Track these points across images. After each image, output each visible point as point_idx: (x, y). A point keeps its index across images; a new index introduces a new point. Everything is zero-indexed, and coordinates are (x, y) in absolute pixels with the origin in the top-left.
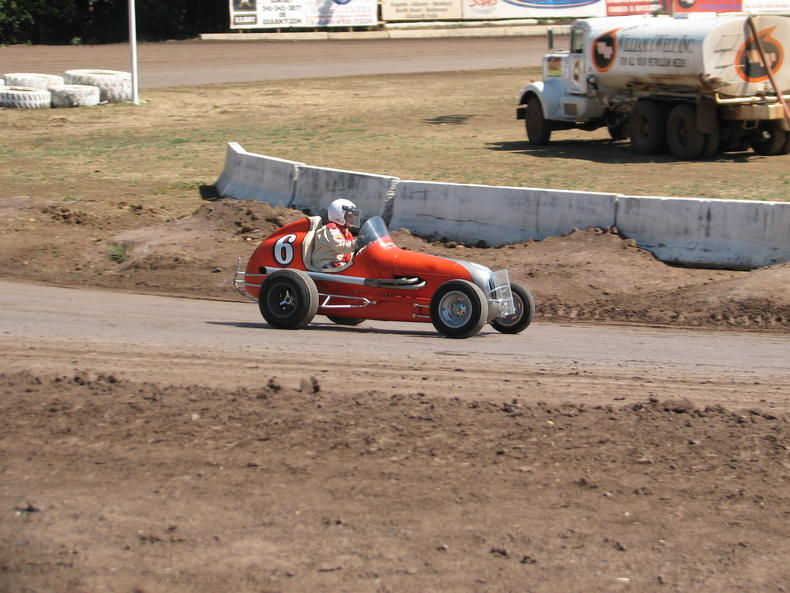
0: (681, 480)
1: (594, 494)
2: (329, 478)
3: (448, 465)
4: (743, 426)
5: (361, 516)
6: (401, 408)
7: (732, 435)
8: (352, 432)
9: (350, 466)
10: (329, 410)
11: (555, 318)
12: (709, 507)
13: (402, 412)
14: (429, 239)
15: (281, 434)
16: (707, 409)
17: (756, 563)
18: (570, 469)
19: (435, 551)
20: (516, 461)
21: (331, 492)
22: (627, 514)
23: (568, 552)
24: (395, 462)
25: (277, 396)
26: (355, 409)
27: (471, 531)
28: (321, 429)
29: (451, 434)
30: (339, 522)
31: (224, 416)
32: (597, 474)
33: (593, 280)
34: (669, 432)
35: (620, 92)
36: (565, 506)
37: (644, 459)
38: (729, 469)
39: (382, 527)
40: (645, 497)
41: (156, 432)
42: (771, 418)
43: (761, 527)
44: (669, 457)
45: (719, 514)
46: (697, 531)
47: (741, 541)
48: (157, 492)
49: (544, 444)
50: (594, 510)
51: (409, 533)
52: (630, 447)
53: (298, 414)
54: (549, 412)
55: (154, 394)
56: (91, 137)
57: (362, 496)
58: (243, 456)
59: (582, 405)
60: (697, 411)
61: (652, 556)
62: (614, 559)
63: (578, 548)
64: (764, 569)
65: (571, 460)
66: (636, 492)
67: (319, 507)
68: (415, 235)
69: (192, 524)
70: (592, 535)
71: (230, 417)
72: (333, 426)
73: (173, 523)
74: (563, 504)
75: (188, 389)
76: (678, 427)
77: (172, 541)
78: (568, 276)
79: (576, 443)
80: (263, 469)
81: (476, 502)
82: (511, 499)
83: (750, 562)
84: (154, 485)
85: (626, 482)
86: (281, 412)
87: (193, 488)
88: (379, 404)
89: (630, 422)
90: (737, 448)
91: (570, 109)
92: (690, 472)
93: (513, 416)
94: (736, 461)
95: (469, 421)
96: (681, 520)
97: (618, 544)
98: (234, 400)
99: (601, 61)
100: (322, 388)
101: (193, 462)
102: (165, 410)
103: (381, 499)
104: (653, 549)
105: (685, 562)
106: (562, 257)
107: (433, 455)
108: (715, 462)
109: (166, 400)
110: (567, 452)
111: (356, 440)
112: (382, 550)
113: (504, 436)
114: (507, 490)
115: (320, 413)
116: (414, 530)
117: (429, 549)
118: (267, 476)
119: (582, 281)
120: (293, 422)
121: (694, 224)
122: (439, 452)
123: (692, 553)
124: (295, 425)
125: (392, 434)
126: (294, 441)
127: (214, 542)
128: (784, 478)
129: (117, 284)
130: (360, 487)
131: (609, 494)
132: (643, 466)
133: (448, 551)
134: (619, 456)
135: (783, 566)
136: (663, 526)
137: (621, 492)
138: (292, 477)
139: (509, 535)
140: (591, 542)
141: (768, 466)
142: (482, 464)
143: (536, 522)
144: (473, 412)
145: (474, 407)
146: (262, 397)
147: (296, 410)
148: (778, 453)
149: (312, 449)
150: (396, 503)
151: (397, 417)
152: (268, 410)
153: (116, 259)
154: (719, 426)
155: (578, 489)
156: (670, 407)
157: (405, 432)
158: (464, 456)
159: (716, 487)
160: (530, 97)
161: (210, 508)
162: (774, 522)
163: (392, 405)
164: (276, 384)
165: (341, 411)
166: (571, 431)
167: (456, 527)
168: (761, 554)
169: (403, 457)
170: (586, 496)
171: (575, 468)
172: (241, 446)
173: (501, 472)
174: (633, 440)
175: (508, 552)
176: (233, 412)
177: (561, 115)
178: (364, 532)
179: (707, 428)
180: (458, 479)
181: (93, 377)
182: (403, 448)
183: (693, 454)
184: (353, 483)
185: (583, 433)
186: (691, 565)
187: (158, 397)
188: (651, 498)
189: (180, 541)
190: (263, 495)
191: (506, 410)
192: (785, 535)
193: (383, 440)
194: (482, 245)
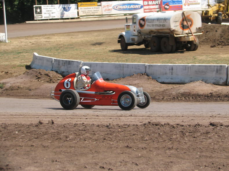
0: (156, 145)
1: (130, 150)
2: (55, 148)
3: (89, 143)
4: (174, 129)
5: (63, 159)
6: (77, 127)
7: (171, 131)
8: (63, 135)
9: (61, 145)
10: (56, 129)
12: (163, 152)
13: (77, 128)
15: (42, 136)
16: (165, 124)
17: (175, 167)
18: (125, 143)
19: (84, 168)
20: (109, 141)
21: (55, 152)
22: (140, 155)
23: (122, 166)
24: (74, 143)
25: (41, 126)
26: (64, 128)
27: (94, 162)
28: (53, 134)
29: (91, 134)
30: (56, 161)
31: (25, 132)
32: (132, 144)
34: (153, 131)
35: (147, 34)
36: (122, 154)
37: (145, 139)
38: (169, 141)
39: (69, 162)
40: (145, 150)
41: (5, 137)
42: (183, 126)
43: (177, 157)
44: (153, 138)
45: (166, 154)
46: (159, 159)
47: (171, 161)
48: (4, 155)
49: (117, 136)
50: (130, 154)
51: (77, 163)
52: (142, 136)
53: (47, 130)
54: (119, 127)
55: (5, 126)
57: (64, 153)
58: (30, 143)
59: (129, 125)
60: (162, 125)
61: (146, 166)
62: (135, 168)
63: (125, 165)
64: (177, 169)
65: (125, 140)
66: (143, 148)
67: (51, 157)
69: (13, 163)
70: (129, 161)
71: (27, 132)
72: (57, 133)
73: (8, 164)
74: (121, 153)
75: (15, 124)
76: (156, 129)
77: (7, 169)
79: (127, 135)
80: (36, 147)
81: (97, 154)
82: (107, 152)
83: (173, 167)
84: (3, 153)
85: (140, 146)
86: (42, 130)
87: (15, 153)
88: (70, 126)
89: (142, 129)
90: (172, 135)
91: (133, 40)
92: (158, 142)
93: (109, 128)
94: (171, 138)
95: (96, 130)
96: (155, 156)
97: (136, 163)
98: (28, 127)
100: (55, 123)
101: (15, 145)
102: (8, 131)
103: (69, 154)
104: (146, 164)
105: (155, 168)
106: (131, 82)
107: (85, 140)
108: (166, 139)
109: (8, 128)
110: (124, 138)
111: (63, 137)
112: (68, 168)
113: (106, 134)
114: (106, 150)
115: (53, 130)
116: (78, 162)
117: (82, 167)
118: (36, 148)
120: (45, 133)
121: (168, 71)
122: (87, 140)
123: (157, 165)
124: (46, 133)
125: (74, 135)
126: (45, 138)
127: (20, 168)
128: (185, 143)
129: (1, 95)
130: (63, 150)
131: (135, 149)
132: (145, 141)
133: (87, 168)
134: (138, 138)
135: (182, 168)
136: (149, 158)
137: (138, 149)
138: (44, 149)
139: (105, 162)
140: (129, 163)
141: (181, 140)
142: (99, 143)
143: (113, 158)
144: (98, 127)
145: (98, 126)
146: (37, 126)
147: (46, 129)
148: (184, 136)
149: (50, 140)
150: (74, 155)
151: (75, 130)
152: (38, 130)
153: (1, 88)
154: (167, 129)
155: (126, 148)
156: (154, 124)
157: (78, 134)
158: (94, 140)
159: (166, 146)
160: (121, 36)
161: (19, 159)
162: (181, 155)
163: (74, 127)
164: (41, 122)
165: (59, 129)
166: (126, 132)
167: (90, 161)
168: (177, 164)
169: (76, 141)
170: (128, 150)
171: (126, 142)
172: (30, 140)
173: (104, 145)
174: (143, 134)
175: (105, 167)
176: (28, 130)
177: (131, 41)
178: (64, 163)
179: (164, 129)
180: (92, 147)
182: (77, 139)
183: (160, 137)
184: (62, 149)
185: (129, 132)
186: (156, 168)
187: (6, 127)
188: (147, 150)
189: (10, 169)
190: (35, 154)
191: (107, 127)
192: (184, 159)
193: (71, 137)
194: (108, 80)
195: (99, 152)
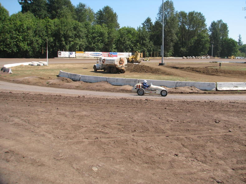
3: (102, 105)
4: (133, 101)
6: (95, 99)
9: (91, 105)
10: (86, 99)
12: (132, 109)
15: (82, 101)
18: (116, 105)
19: (104, 113)
20: (110, 104)
21: (90, 107)
23: (119, 113)
24: (96, 104)
25: (80, 97)
26: (90, 99)
27: (108, 111)
28: (86, 101)
29: (101, 101)
30: (93, 110)
31: (75, 99)
33: (104, 87)
35: (105, 66)
39: (98, 111)
40: (125, 108)
41: (68, 101)
42: (135, 100)
44: (126, 104)
46: (132, 111)
47: (137, 112)
48: (71, 107)
49: (112, 102)
54: (111, 99)
58: (79, 104)
59: (115, 99)
60: (127, 99)
61: (128, 113)
62: (124, 114)
67: (90, 109)
68: (83, 81)
69: (76, 110)
72: (88, 101)
73: (74, 110)
75: (70, 97)
76: (126, 101)
78: (101, 86)
79: (115, 102)
82: (111, 108)
85: (122, 106)
86: (81, 99)
87: (75, 107)
88: (92, 98)
89: (120, 100)
91: (99, 67)
92: (129, 105)
94: (133, 104)
96: (130, 110)
97: (124, 112)
99: (103, 62)
103: (96, 108)
105: (132, 114)
106: (100, 84)
108: (131, 104)
109: (68, 98)
111: (91, 102)
112: (99, 113)
113: (107, 102)
116: (101, 111)
118: (82, 106)
121: (115, 81)
122: (101, 103)
127: (80, 112)
128: (139, 106)
129: (48, 86)
130: (93, 107)
133: (106, 113)
134: (121, 104)
136: (128, 110)
139: (112, 111)
140: (121, 112)
141: (137, 105)
142: (106, 105)
143: (114, 110)
144: (103, 99)
146: (78, 98)
147: (83, 99)
148: (137, 103)
150: (98, 108)
153: (48, 83)
156: (124, 99)
158: (104, 104)
159: (132, 107)
160: (95, 66)
161: (78, 109)
162: (139, 110)
165: (88, 99)
167: (106, 111)
170: (118, 108)
172: (78, 102)
173: (108, 105)
174: (121, 102)
177: (98, 68)
178: (96, 111)
179: (129, 101)
180: (104, 106)
181: (58, 95)
187: (66, 97)
189: (76, 112)
191: (106, 99)
192: (141, 111)
193: (94, 102)
194: (91, 83)
195: (108, 108)
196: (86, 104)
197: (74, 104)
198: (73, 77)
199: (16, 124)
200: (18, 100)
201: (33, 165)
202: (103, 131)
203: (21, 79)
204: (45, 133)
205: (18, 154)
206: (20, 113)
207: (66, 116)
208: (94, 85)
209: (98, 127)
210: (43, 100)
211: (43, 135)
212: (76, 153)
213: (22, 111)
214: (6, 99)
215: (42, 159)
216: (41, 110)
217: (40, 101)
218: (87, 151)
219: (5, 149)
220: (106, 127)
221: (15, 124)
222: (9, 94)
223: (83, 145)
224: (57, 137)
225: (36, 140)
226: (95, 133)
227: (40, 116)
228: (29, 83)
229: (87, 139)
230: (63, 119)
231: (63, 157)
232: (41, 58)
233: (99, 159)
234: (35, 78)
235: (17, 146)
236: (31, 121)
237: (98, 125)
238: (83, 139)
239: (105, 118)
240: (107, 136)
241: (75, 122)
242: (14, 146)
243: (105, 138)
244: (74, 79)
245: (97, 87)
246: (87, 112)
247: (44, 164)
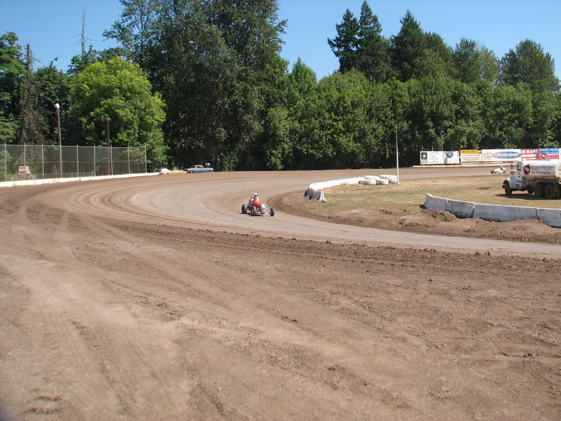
2: (504, 276)
3: (534, 274)
5: (518, 285)
6: (515, 259)
8: (505, 265)
9: (508, 273)
10: (495, 259)
11: (522, 241)
14: (484, 219)
15: (486, 265)
19: (542, 294)
20: (552, 273)
21: (506, 279)
24: (520, 272)
25: (480, 256)
26: (503, 259)
27: (549, 290)
28: (494, 263)
29: (532, 266)
30: (513, 287)
31: (469, 260)
33: (532, 231)
35: (532, 181)
39: (525, 288)
41: (452, 264)
48: (460, 278)
53: (488, 260)
54: (555, 261)
55: (447, 254)
56: (389, 192)
57: (515, 281)
58: (479, 270)
67: (505, 283)
68: (480, 218)
69: (473, 286)
72: (499, 263)
73: (469, 285)
75: (455, 253)
77: (471, 289)
78: (524, 230)
80: (485, 273)
82: (556, 282)
84: (459, 276)
86: (483, 260)
87: (470, 277)
88: (509, 258)
91: (517, 185)
93: (546, 262)
95: (535, 263)
98: (469, 256)
99: (526, 172)
100: (491, 254)
102: (452, 258)
103: (521, 281)
106: (522, 224)
107: (529, 271)
109: (451, 256)
111: (506, 267)
112: (527, 294)
113: (546, 267)
114: (554, 280)
116: (533, 289)
117: (540, 294)
118: (487, 275)
119: (529, 231)
120: (487, 262)
121: (558, 216)
126: (490, 267)
127: (482, 290)
129: (402, 230)
130: (513, 278)
133: (546, 294)
138: (494, 275)
142: (544, 274)
144: (534, 261)
146: (476, 256)
147: (486, 259)
150: (525, 282)
151: (515, 262)
152: (479, 259)
153: (401, 223)
157: (519, 265)
158: (537, 272)
160: (506, 182)
161: (476, 282)
163: (512, 259)
164: (478, 253)
165: (499, 260)
167: (545, 289)
172: (476, 267)
173: (550, 276)
177: (515, 187)
178: (521, 289)
180: (539, 277)
181: (429, 250)
182: (520, 269)
184: (511, 277)
189: (473, 289)
190: (489, 279)
191: (543, 260)
193: (514, 267)
194: (499, 221)
195: (549, 282)
196: (495, 270)
197: (466, 271)
198: (456, 209)
199: (344, 312)
200: (345, 258)
201: (386, 404)
202: (542, 337)
203: (344, 214)
204: (406, 335)
205: (353, 376)
206: (350, 287)
207: (451, 298)
208: (507, 227)
209: (530, 327)
210: (398, 261)
211: (403, 340)
212: (480, 388)
213: (354, 283)
214: (320, 256)
215: (404, 392)
216: (395, 281)
217: (390, 262)
218: (508, 385)
219: (327, 362)
220: (549, 328)
221: (343, 309)
222: (326, 246)
223: (497, 369)
224: (433, 345)
225: (389, 350)
226: (523, 341)
227: (393, 296)
228: (361, 221)
229: (505, 355)
230: (445, 305)
231: (450, 394)
232: (382, 168)
233: (538, 407)
234: (374, 212)
235: (350, 359)
236: (374, 306)
237: (528, 322)
238: (494, 354)
239: (545, 307)
240: (554, 351)
241: (473, 312)
242: (343, 357)
243: (549, 355)
244: (458, 214)
245: (514, 232)
246: (499, 289)
247: (409, 404)
